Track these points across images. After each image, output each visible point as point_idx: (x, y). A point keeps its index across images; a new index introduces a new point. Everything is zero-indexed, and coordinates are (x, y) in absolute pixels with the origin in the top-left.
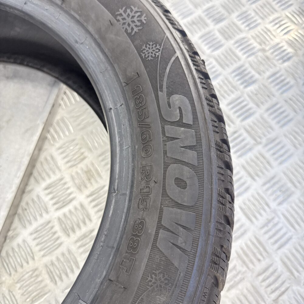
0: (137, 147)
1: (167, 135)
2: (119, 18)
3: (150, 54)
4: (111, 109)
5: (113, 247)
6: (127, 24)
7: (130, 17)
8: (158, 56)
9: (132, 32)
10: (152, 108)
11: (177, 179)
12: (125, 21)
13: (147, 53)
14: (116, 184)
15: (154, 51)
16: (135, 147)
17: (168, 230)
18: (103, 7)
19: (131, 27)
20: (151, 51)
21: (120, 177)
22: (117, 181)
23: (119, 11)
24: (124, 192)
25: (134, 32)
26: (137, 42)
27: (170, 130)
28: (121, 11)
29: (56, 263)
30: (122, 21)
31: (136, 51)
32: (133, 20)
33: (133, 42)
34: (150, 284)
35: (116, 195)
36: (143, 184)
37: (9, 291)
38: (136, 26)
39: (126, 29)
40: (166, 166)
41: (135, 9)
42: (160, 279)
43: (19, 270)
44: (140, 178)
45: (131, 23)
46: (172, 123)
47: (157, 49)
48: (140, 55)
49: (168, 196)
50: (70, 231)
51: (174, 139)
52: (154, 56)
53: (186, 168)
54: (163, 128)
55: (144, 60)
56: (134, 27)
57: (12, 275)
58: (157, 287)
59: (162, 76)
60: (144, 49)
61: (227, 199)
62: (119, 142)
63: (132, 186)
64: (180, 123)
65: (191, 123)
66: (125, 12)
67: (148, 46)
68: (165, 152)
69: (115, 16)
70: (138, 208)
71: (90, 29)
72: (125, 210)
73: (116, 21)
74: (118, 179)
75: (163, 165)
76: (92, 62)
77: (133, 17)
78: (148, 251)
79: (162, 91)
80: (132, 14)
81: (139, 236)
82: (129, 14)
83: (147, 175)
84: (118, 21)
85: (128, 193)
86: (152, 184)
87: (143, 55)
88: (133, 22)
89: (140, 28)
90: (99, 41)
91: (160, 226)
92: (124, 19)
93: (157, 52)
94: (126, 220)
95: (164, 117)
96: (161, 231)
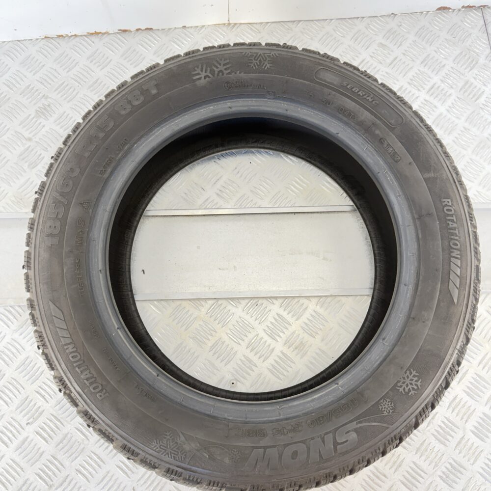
0: (313, 414)
1: (325, 436)
2: (408, 372)
3: (383, 407)
4: (338, 384)
5: (246, 418)
6: (404, 381)
7: (411, 382)
8: (384, 413)
9: (399, 387)
10: (343, 420)
11: (297, 452)
12: (406, 378)
13: (384, 403)
14: (285, 406)
15: (387, 409)
16: (313, 413)
17: (264, 454)
18: (415, 355)
19: (402, 385)
20: (386, 406)
21: (290, 407)
22: (287, 406)
23: (414, 371)
24: (281, 414)
25: (398, 388)
26: (391, 393)
27: (329, 438)
28: (414, 373)
29: (224, 346)
30: (405, 376)
31: (383, 394)
32: (409, 384)
33: (390, 390)
34: (233, 451)
35: (278, 408)
36: (290, 428)
37: (196, 318)
38: (404, 389)
39: (400, 381)
40: (303, 442)
41: (419, 383)
42: (236, 457)
43: (212, 319)
44: (292, 424)
45: (406, 384)
46: (334, 438)
47: (389, 411)
48: (381, 399)
49: (285, 449)
50: (251, 348)
51: (323, 442)
52: (383, 410)
53: (305, 456)
54: (330, 432)
55: (378, 403)
56: (403, 388)
57: (207, 315)
58: (232, 456)
59: (369, 421)
60: (386, 401)
61: (295, 488)
62: (315, 398)
63: (287, 419)
64: (336, 444)
65: (339, 452)
66: (414, 376)
67: (390, 403)
68: (313, 438)
69: (408, 369)
70: (273, 429)
71: (396, 349)
72: (270, 419)
73: (405, 370)
74: (289, 406)
75: (304, 439)
76: (370, 358)
77: (411, 384)
78: (250, 445)
79: (357, 424)
80: (413, 382)
81: (256, 436)
82: (413, 380)
83: (296, 429)
84: (406, 373)
85: (281, 417)
86: (290, 435)
87: (382, 401)
88: (407, 386)
89: (403, 392)
90: (388, 359)
91: (265, 448)
92: (408, 377)
93: (387, 411)
94: (264, 422)
95: (337, 431)
96: (263, 450)
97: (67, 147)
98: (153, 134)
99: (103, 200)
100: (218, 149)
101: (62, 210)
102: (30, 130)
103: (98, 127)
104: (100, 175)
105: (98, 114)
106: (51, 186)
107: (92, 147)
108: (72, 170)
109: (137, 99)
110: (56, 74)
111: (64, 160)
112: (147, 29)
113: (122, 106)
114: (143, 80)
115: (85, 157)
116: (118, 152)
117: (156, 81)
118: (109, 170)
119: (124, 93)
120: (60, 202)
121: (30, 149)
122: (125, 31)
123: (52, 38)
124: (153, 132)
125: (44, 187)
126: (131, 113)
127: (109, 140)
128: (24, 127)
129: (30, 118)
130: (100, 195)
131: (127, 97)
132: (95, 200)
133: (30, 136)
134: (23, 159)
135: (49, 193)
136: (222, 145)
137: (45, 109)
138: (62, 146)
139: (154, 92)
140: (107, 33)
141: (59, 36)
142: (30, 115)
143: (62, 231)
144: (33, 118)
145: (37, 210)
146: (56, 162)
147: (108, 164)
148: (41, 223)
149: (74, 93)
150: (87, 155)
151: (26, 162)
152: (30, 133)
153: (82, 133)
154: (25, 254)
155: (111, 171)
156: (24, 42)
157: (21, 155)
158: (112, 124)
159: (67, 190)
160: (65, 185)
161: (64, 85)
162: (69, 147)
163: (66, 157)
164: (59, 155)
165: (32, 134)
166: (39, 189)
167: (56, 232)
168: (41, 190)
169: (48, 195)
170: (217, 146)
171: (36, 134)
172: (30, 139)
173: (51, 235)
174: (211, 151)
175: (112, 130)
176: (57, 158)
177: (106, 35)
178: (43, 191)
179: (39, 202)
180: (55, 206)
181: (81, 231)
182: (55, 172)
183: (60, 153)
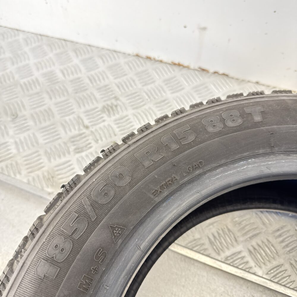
97: (126, 145)
98: (235, 168)
99: (141, 230)
100: (276, 206)
101: (83, 227)
102: (92, 120)
103: (175, 136)
104: (152, 196)
105: (179, 122)
106: (86, 187)
107: (158, 157)
108: (121, 176)
109: (234, 120)
110: (133, 84)
111: (116, 160)
112: (224, 74)
113: (212, 121)
114: (247, 102)
115: (143, 165)
116: (185, 174)
117: (264, 108)
118: (166, 193)
119: (218, 108)
120: (86, 214)
121: (83, 136)
122: (203, 70)
123: (142, 58)
124: (236, 165)
125: (75, 184)
126: (219, 134)
127: (181, 155)
128: (88, 115)
129: (97, 110)
130: (141, 222)
131: (221, 114)
132: (132, 228)
133: (89, 124)
134: (73, 142)
135: (78, 195)
136: (282, 203)
137: (112, 108)
138: (120, 142)
139: (258, 118)
140: (188, 67)
141: (149, 58)
142: (97, 108)
143: (68, 261)
144: (98, 111)
145: (51, 211)
146: (105, 159)
147: (167, 185)
148: (48, 233)
149: (142, 104)
150: (147, 164)
151: (74, 145)
152: (90, 122)
153: (152, 135)
154: (6, 269)
155: (167, 196)
156: (119, 54)
157: (73, 137)
158: (191, 138)
159: (103, 201)
160: (103, 194)
161: (137, 94)
162: (129, 146)
163: (120, 157)
164: (112, 151)
165: (92, 124)
166: (69, 183)
167: (60, 258)
168: (70, 186)
169: (76, 198)
170: (274, 202)
171: (95, 125)
172: (87, 127)
173: (51, 261)
174: (267, 205)
175: (190, 146)
176: (108, 154)
177: (186, 69)
178: (72, 188)
179: (60, 202)
180: (77, 217)
181: (95, 270)
182: (99, 170)
183: (114, 150)
